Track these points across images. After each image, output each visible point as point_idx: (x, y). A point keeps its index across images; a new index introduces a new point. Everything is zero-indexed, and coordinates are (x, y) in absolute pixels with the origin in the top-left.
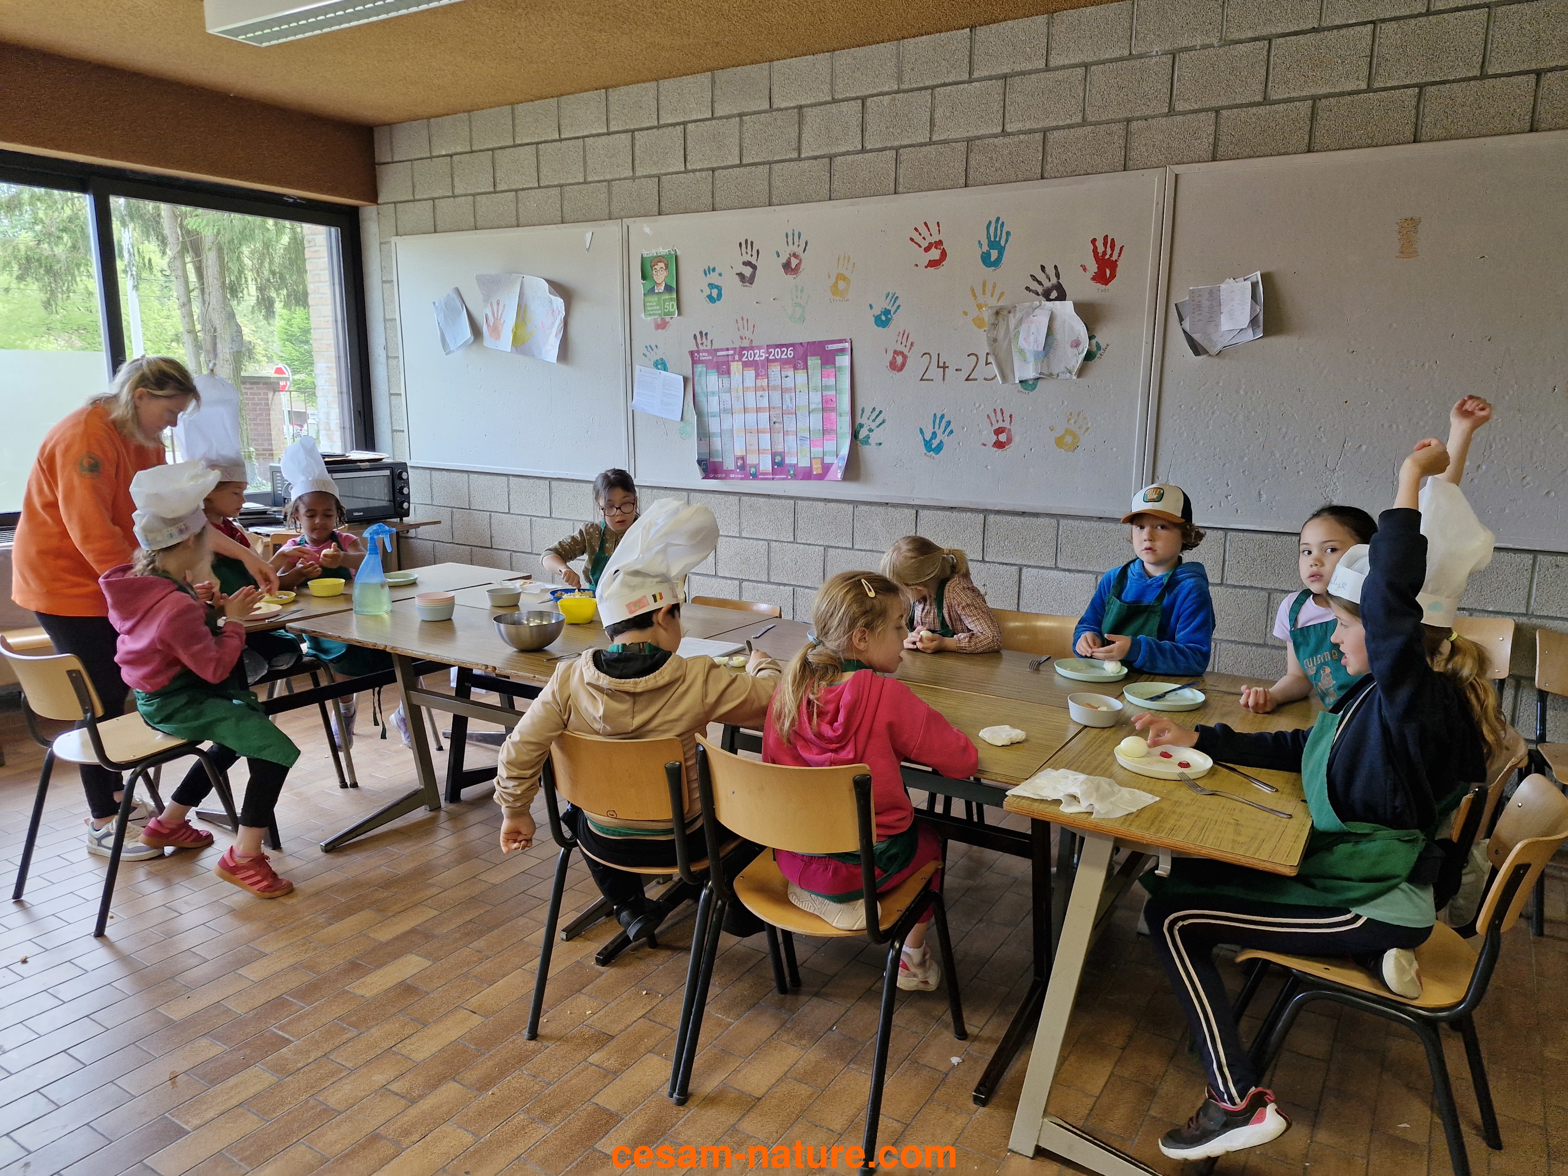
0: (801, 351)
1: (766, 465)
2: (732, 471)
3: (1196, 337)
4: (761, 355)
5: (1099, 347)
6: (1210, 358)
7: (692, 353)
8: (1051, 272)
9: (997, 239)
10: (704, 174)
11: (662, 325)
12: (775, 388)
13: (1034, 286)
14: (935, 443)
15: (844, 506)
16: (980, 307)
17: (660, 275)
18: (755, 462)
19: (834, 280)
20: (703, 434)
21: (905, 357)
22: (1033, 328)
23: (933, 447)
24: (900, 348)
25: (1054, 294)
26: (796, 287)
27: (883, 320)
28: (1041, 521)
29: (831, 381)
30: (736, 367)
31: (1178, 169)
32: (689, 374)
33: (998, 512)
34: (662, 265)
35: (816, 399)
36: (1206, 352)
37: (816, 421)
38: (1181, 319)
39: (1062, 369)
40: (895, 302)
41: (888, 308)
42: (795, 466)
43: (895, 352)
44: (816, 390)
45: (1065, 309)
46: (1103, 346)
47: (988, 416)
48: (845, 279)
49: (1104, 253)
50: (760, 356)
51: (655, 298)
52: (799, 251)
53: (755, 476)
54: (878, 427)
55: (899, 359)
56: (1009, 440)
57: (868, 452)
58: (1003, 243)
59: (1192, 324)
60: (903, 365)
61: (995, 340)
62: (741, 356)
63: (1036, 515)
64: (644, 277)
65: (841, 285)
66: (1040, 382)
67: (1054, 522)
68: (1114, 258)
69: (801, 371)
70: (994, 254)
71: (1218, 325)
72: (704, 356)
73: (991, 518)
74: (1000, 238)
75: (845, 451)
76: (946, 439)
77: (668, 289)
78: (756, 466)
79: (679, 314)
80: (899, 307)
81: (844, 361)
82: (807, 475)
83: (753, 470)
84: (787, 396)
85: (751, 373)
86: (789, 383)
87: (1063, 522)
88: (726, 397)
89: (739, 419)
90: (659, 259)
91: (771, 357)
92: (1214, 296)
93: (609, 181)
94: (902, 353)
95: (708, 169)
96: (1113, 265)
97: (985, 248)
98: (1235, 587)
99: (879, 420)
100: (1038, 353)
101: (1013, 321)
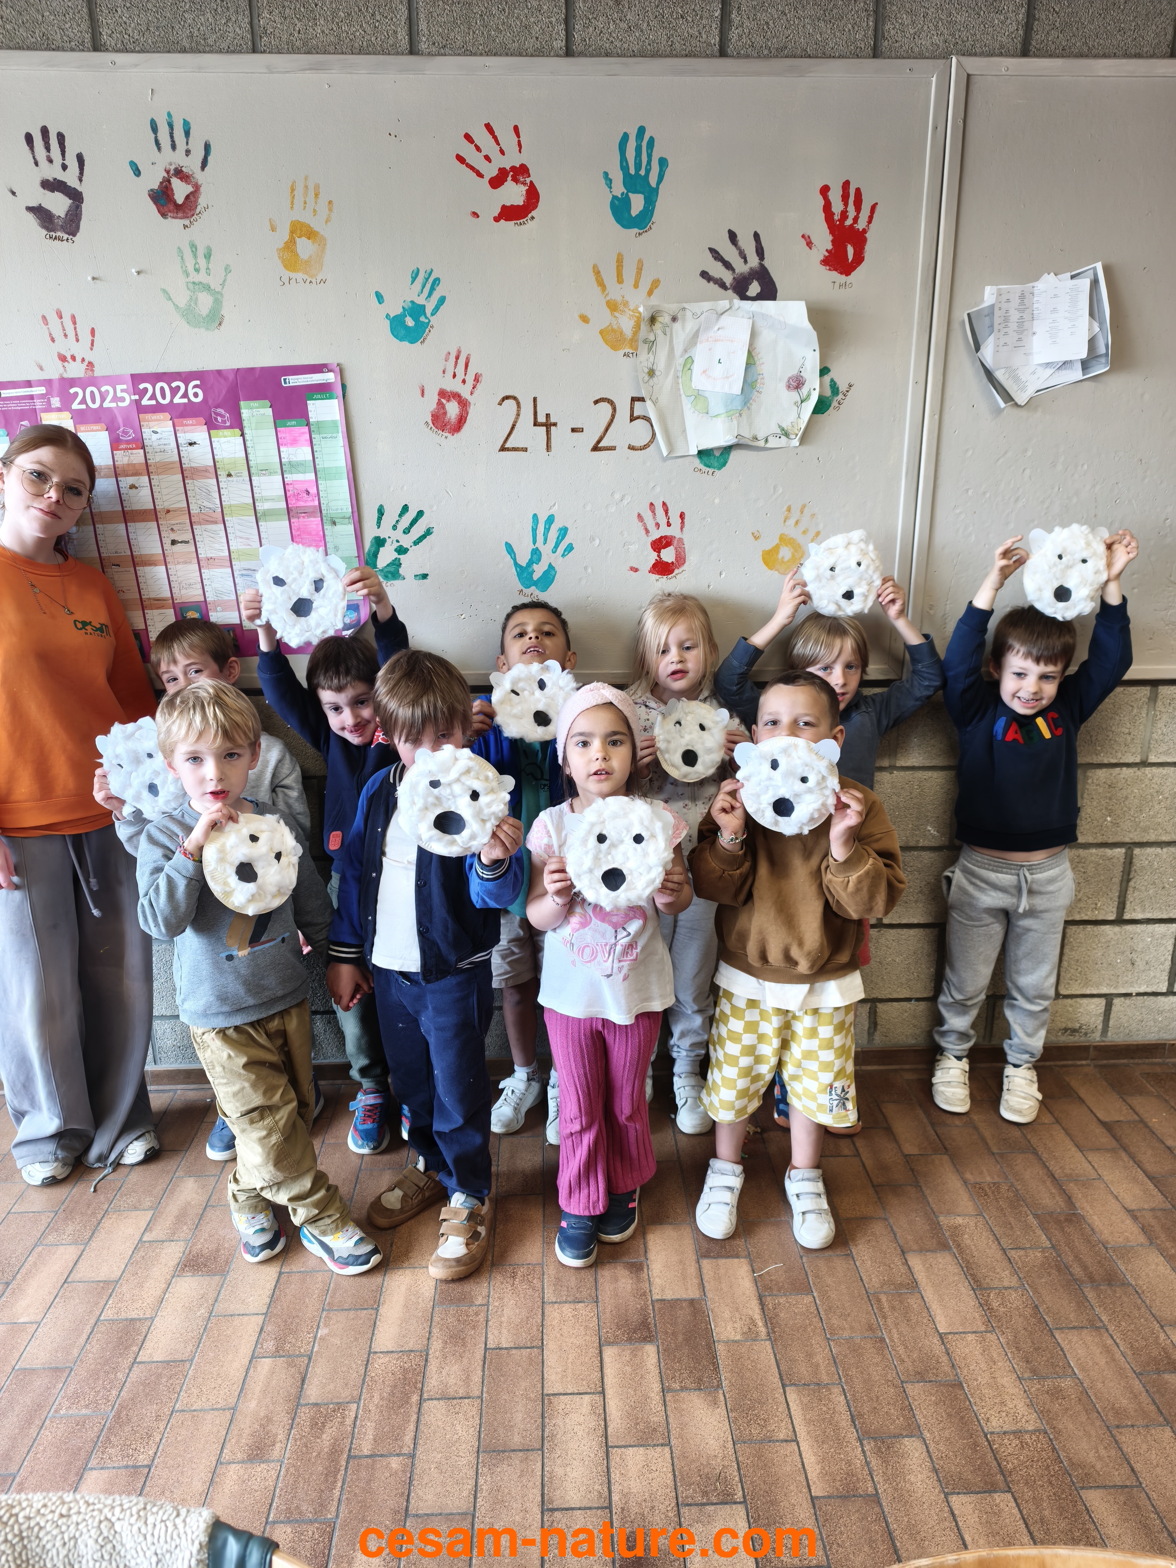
3: (998, 373)
4: (119, 399)
5: (835, 388)
8: (748, 245)
9: (642, 172)
12: (164, 469)
13: (717, 270)
14: (539, 570)
16: (613, 307)
19: (286, 237)
21: (464, 404)
22: (720, 355)
23: (533, 577)
24: (451, 385)
25: (754, 288)
26: (193, 247)
27: (410, 326)
29: (303, 453)
31: (970, 65)
35: (270, 490)
36: (1011, 399)
38: (977, 342)
39: (774, 430)
40: (432, 289)
41: (421, 301)
43: (443, 394)
44: (267, 470)
46: (843, 387)
47: (639, 516)
48: (311, 234)
49: (844, 215)
50: (115, 399)
52: (192, 165)
54: (416, 543)
55: (452, 409)
56: (681, 560)
57: (399, 593)
58: (653, 181)
59: (992, 351)
60: (462, 419)
61: (651, 373)
62: (68, 398)
65: (304, 247)
66: (734, 455)
68: (861, 225)
69: (227, 432)
70: (637, 203)
71: (1029, 354)
74: (648, 171)
76: (559, 563)
80: (442, 300)
81: (327, 411)
84: (196, 486)
91: (145, 402)
92: (1026, 304)
94: (457, 396)
96: (859, 239)
97: (619, 189)
99: (418, 530)
100: (730, 398)
101: (681, 333)
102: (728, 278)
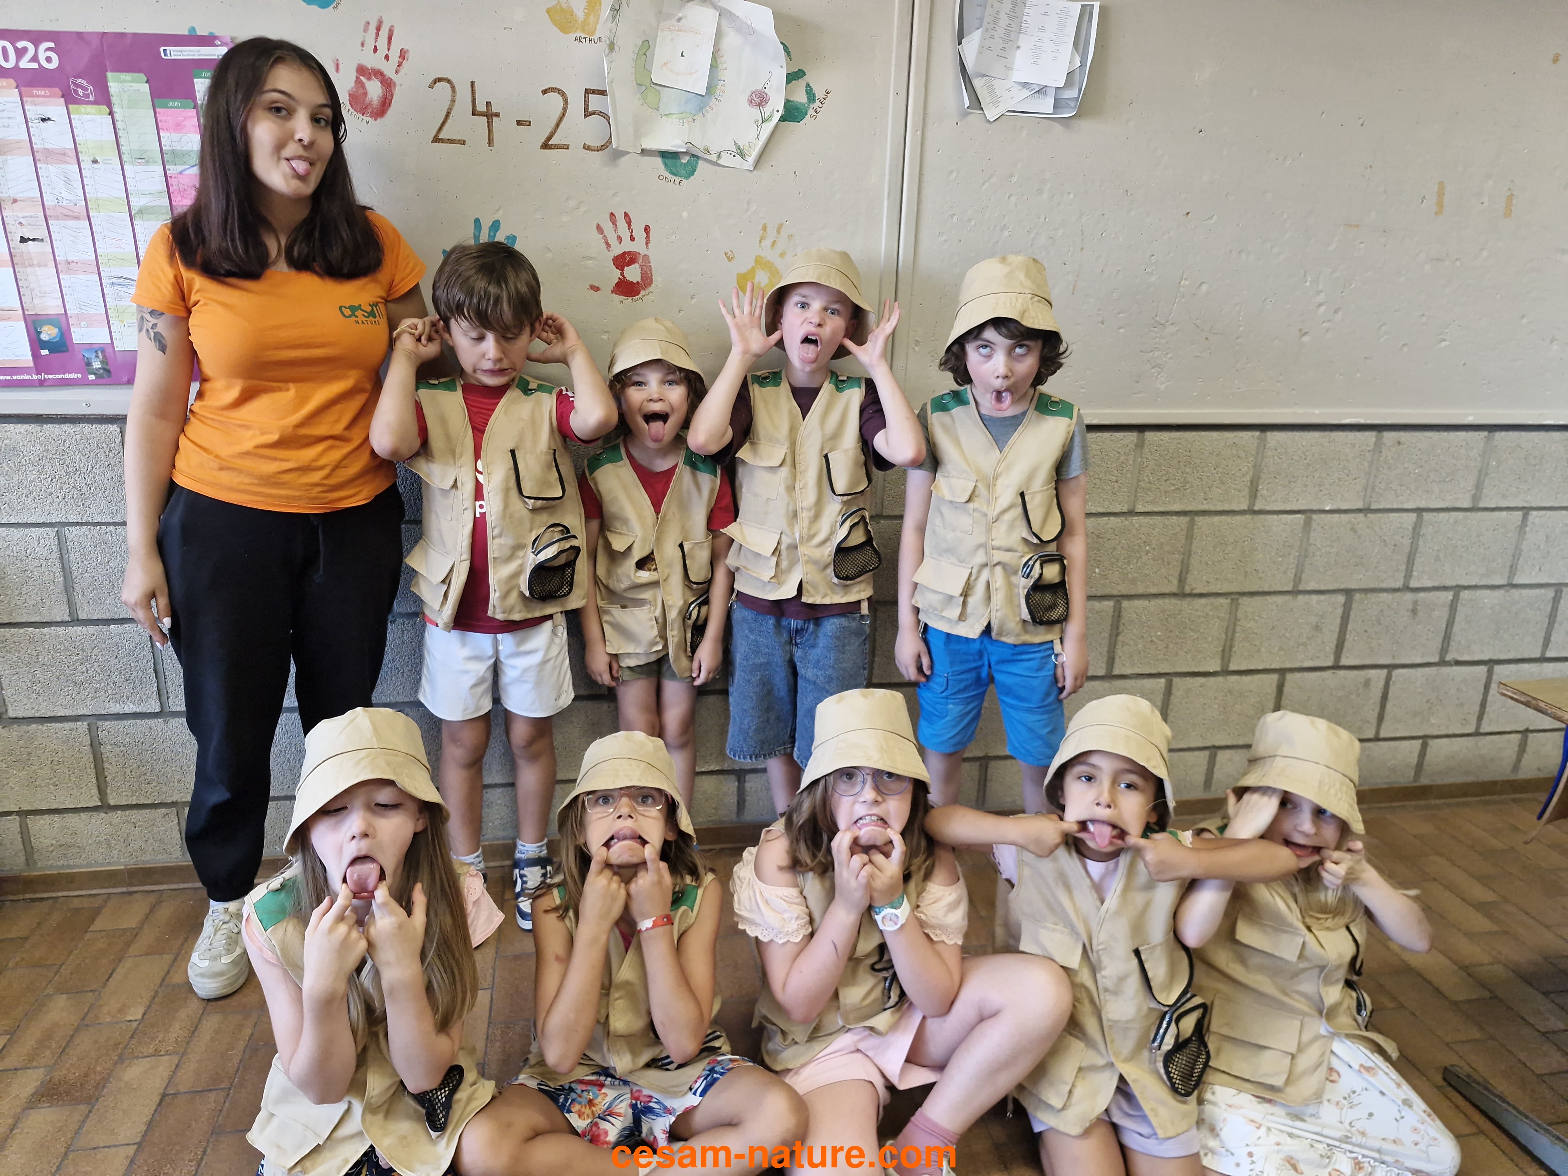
0: (82, 53)
5: (808, 97)
46: (817, 93)
47: (598, 227)
55: (375, 89)
69: (91, 109)
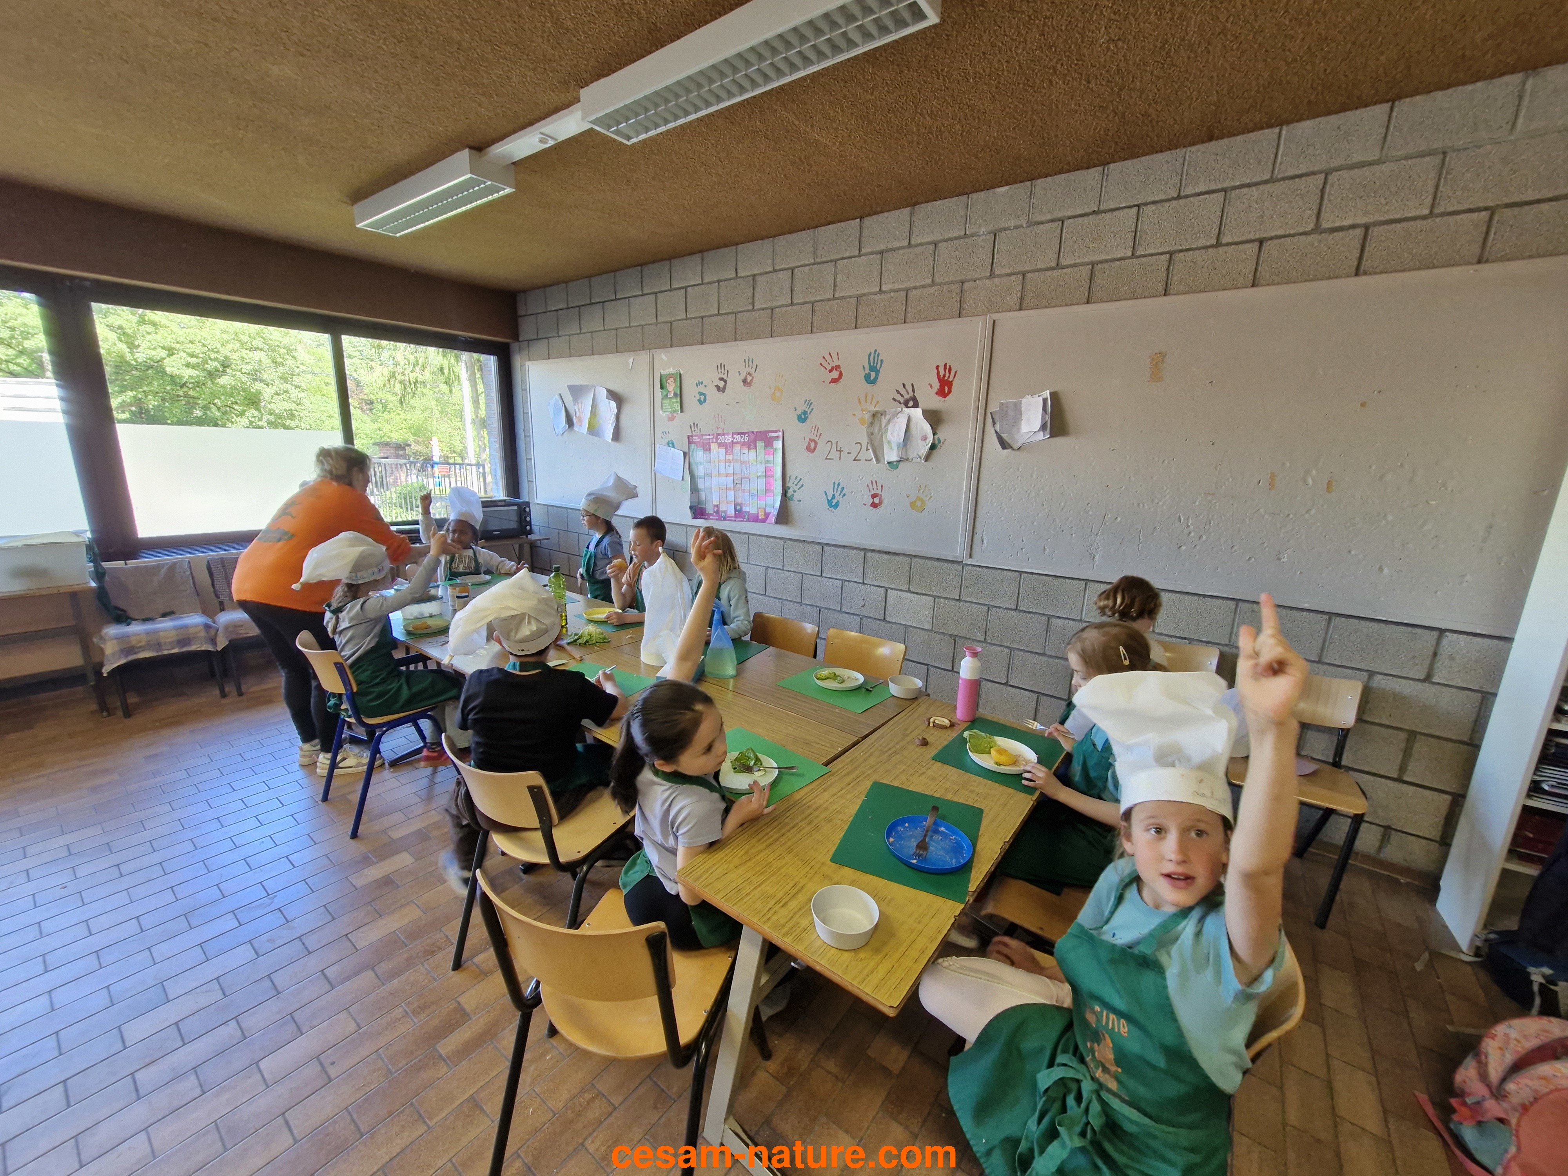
0: (752, 436)
1: (731, 512)
2: (711, 515)
3: (1004, 436)
4: (728, 439)
5: (939, 440)
6: (1014, 452)
7: (688, 437)
8: (910, 389)
9: (875, 365)
10: (697, 320)
11: (671, 419)
12: (737, 461)
13: (898, 397)
14: (834, 502)
15: (777, 540)
16: (863, 410)
17: (671, 386)
18: (725, 509)
19: (773, 391)
20: (694, 489)
21: (816, 443)
22: (897, 427)
23: (833, 504)
24: (813, 437)
25: (911, 404)
26: (750, 395)
27: (803, 418)
28: (901, 558)
29: (771, 458)
30: (714, 446)
31: (995, 316)
32: (686, 450)
33: (873, 551)
34: (672, 380)
35: (761, 469)
36: (1011, 447)
37: (761, 483)
38: (994, 423)
39: (915, 455)
40: (810, 406)
41: (806, 410)
42: (748, 512)
43: (810, 440)
44: (761, 463)
45: (917, 413)
46: (942, 440)
47: (867, 485)
48: (779, 390)
49: (944, 376)
51: (668, 401)
52: (752, 371)
53: (725, 519)
54: (798, 490)
55: (812, 445)
56: (881, 503)
57: (793, 505)
58: (878, 367)
59: (1001, 427)
60: (815, 448)
61: (872, 434)
62: (717, 439)
63: (898, 554)
64: (662, 387)
65: (778, 394)
66: (901, 464)
67: (908, 559)
68: (951, 379)
70: (873, 375)
71: (1019, 428)
72: (696, 439)
73: (869, 554)
74: (877, 364)
75: (777, 505)
76: (841, 500)
77: (675, 395)
78: (725, 512)
79: (682, 411)
80: (812, 409)
81: (778, 444)
82: (755, 519)
83: (723, 514)
84: (744, 466)
85: (723, 451)
86: (745, 458)
87: (914, 560)
88: (707, 466)
89: (715, 480)
90: (671, 376)
91: (734, 441)
92: (1017, 407)
93: (643, 326)
94: (814, 440)
95: (699, 317)
96: (950, 384)
97: (867, 371)
98: (1025, 612)
99: (799, 485)
100: (899, 444)
101: (884, 421)
102: (902, 400)
